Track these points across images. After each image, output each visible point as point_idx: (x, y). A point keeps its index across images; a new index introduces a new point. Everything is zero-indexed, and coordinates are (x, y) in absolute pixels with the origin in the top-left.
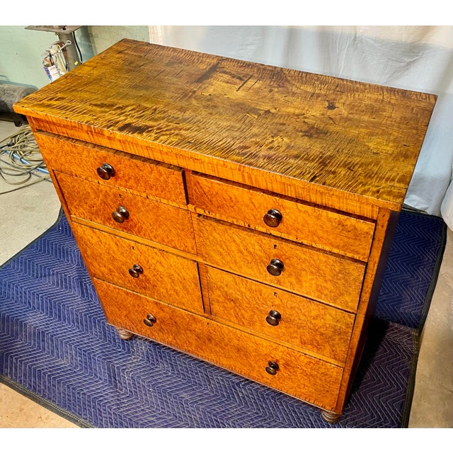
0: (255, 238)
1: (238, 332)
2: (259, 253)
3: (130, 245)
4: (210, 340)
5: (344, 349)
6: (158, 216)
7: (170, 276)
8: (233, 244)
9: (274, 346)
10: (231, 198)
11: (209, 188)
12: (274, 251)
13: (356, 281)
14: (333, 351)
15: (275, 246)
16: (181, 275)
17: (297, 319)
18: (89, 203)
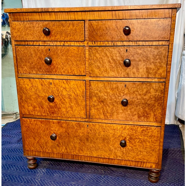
0: (117, 49)
1: (104, 125)
2: (118, 58)
3: (49, 82)
4: (87, 139)
5: (160, 112)
6: (67, 56)
7: (69, 97)
8: (106, 58)
9: (124, 126)
10: (107, 28)
11: (97, 26)
12: (126, 54)
13: (165, 57)
14: (155, 115)
15: (127, 50)
16: (76, 93)
17: (136, 100)
18: (31, 61)
